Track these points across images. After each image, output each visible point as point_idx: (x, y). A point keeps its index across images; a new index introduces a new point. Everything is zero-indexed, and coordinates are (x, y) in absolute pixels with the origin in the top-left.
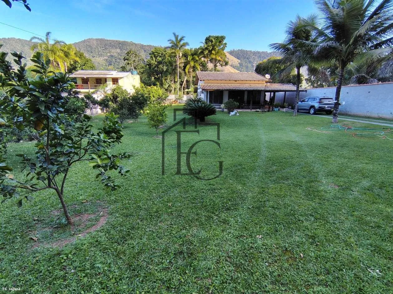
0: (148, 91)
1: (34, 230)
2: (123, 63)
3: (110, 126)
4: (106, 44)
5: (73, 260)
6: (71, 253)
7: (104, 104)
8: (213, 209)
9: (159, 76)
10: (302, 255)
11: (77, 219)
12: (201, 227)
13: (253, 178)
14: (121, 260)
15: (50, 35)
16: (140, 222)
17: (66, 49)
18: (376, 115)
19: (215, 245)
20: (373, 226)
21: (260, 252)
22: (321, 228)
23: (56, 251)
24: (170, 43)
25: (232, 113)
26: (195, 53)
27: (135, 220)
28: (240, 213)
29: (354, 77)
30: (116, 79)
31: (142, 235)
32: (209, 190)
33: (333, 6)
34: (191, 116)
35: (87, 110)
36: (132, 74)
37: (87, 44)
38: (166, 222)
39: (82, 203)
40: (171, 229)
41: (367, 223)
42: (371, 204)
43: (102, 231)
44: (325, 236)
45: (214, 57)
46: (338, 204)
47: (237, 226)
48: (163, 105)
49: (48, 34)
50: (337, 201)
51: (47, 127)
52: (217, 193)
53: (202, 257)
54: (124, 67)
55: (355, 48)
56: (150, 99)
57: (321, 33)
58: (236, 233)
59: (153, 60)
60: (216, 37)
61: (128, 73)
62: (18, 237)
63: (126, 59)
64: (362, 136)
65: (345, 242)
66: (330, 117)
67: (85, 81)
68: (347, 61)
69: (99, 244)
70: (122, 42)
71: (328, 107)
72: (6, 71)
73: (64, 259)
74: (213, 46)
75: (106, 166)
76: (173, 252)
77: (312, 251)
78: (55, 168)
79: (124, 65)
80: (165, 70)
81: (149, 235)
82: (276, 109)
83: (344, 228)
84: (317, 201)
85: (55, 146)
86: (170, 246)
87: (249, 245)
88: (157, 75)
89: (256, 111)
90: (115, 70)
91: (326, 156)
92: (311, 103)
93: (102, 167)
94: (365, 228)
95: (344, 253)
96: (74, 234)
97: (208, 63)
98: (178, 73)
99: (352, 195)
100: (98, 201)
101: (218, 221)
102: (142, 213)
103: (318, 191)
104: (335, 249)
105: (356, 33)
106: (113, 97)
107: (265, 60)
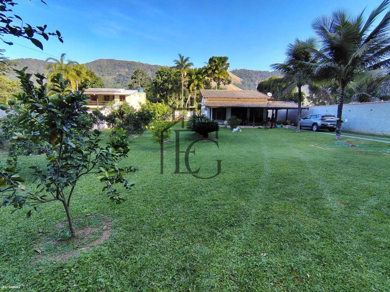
0: (153, 108)
1: (38, 243)
2: (130, 81)
3: (118, 141)
4: (114, 64)
5: (76, 273)
6: (73, 266)
7: (110, 119)
8: (216, 225)
9: (164, 93)
10: (308, 275)
11: (80, 232)
12: (204, 244)
13: (257, 195)
14: (123, 275)
15: (65, 56)
16: (143, 237)
17: (78, 69)
18: (381, 133)
19: (218, 262)
20: (384, 247)
21: (265, 271)
22: (328, 247)
23: (59, 265)
24: (176, 64)
25: (235, 130)
26: (199, 72)
27: (139, 235)
28: (244, 230)
29: (355, 95)
30: (123, 97)
31: (145, 250)
32: (212, 205)
33: (330, 31)
34: (194, 132)
35: (95, 125)
36: (139, 92)
37: (98, 64)
38: (169, 237)
39: (86, 216)
40: (174, 244)
41: (376, 244)
42: (379, 224)
43: (105, 245)
44: (333, 256)
45: (217, 76)
46: (345, 223)
47: (241, 243)
48: (168, 121)
49: (63, 55)
50: (343, 220)
51: (60, 140)
52: (220, 209)
53: (206, 274)
54: (132, 85)
55: (354, 69)
56: (155, 115)
57: (319, 55)
58: (240, 251)
59: (159, 78)
60: (219, 58)
61: (135, 91)
62: (23, 249)
63: (134, 78)
64: (366, 153)
65: (354, 263)
66: (334, 134)
67: (94, 98)
68: (347, 80)
69: (102, 258)
70: (130, 62)
71: (330, 124)
72: (29, 90)
73: (67, 273)
74: (217, 66)
75: (113, 179)
76: (176, 268)
77: (319, 271)
78: (65, 180)
79: (131, 84)
80: (170, 88)
81: (152, 251)
82: (279, 126)
83: (352, 249)
84: (323, 219)
85: (66, 159)
86: (172, 262)
87: (253, 263)
88: (163, 92)
89: (259, 128)
90: (123, 88)
91: (330, 174)
92: (313, 120)
93: (110, 180)
94: (375, 249)
95: (353, 275)
96: (77, 247)
97: (211, 82)
98: (183, 91)
99: (359, 214)
100: (102, 215)
101: (222, 237)
102: (145, 227)
103: (324, 209)
104: (344, 270)
105: (354, 55)
106: (120, 113)
107: (267, 79)
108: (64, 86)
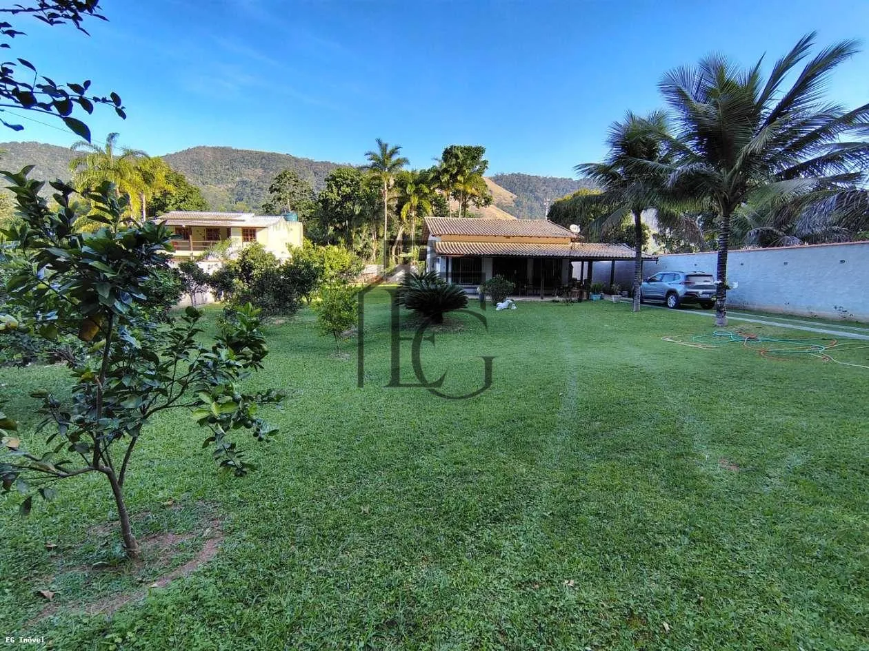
0: (320, 256)
1: (46, 573)
2: (267, 198)
3: (242, 332)
4: (230, 158)
5: (137, 644)
6: (132, 627)
7: (221, 282)
8: (463, 520)
9: (344, 224)
10: (666, 626)
11: (148, 545)
12: (437, 563)
13: (551, 449)
14: (252, 643)
15: (116, 138)
16: (296, 552)
17: (147, 168)
18: (806, 312)
19: (469, 604)
20: (820, 557)
21: (572, 621)
22: (706, 562)
23: (97, 624)
24: (370, 160)
25: (501, 305)
26: (422, 180)
27: (287, 547)
28: (524, 529)
29: (752, 232)
30: (251, 231)
31: (303, 582)
32: (454, 475)
33: (696, 98)
34: (412, 311)
35: (184, 296)
36: (287, 220)
37: (194, 157)
38: (358, 551)
39: (164, 507)
40: (369, 566)
41: (805, 550)
42: (810, 506)
43: (208, 574)
44: (717, 581)
45: (461, 187)
46: (740, 507)
47: (518, 558)
48: (353, 286)
49: (112, 136)
50: (736, 500)
51: (106, 333)
52: (471, 482)
53: (441, 633)
54: (270, 205)
55: (746, 178)
56: (323, 272)
57: (676, 147)
58: (518, 576)
59: (332, 192)
60: (465, 149)
61: (278, 218)
62: (7, 591)
63: (275, 189)
64: (779, 355)
65: (761, 593)
66: (710, 315)
67: (184, 233)
68: (735, 201)
69: (201, 605)
70: (268, 154)
71: (703, 293)
72: (36, 218)
73: (116, 643)
74: (460, 166)
75: (229, 420)
76: (373, 623)
77: (688, 616)
78: (114, 424)
79: (270, 202)
80: (357, 213)
81: (317, 583)
82: (595, 297)
83: (756, 563)
84: (693, 498)
85: (118, 374)
86: (365, 609)
87: (546, 604)
88: (340, 222)
89: (553, 301)
90: (250, 212)
91: (706, 400)
92: (668, 284)
93: (221, 422)
94: (803, 561)
95: (760, 621)
96: (141, 582)
97: (448, 200)
98: (386, 219)
99: (768, 486)
100: (201, 503)
101: (476, 547)
102: (302, 529)
103: (694, 477)
104: (740, 611)
105: (746, 149)
106: (244, 269)
107: (568, 196)
108: (118, 210)
